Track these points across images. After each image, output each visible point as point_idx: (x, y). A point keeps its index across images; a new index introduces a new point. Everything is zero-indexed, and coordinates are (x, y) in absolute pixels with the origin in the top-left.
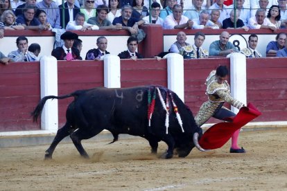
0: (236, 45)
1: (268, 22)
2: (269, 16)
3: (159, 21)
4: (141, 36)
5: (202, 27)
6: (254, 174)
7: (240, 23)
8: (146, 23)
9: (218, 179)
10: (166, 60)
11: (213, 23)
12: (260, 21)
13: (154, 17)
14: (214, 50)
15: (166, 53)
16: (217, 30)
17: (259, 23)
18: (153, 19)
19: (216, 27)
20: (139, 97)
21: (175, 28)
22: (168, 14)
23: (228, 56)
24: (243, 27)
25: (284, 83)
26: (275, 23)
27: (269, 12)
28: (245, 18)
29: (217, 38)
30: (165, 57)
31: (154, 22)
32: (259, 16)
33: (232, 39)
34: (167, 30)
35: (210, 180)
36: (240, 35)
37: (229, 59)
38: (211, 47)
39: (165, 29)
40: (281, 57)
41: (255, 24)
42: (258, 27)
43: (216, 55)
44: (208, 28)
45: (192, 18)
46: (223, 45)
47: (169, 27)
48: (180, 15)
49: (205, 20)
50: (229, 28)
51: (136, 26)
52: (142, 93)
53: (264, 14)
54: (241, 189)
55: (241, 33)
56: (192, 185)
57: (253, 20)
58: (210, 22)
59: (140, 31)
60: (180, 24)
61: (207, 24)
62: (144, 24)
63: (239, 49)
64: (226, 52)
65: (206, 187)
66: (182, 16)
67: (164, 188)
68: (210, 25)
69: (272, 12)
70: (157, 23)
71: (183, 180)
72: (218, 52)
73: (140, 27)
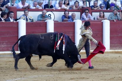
0: (50, 16)
1: (64, 6)
2: (64, 4)
3: (15, 5)
4: (7, 11)
5: (34, 8)
6: (56, 74)
7: (52, 7)
8: (9, 6)
9: (40, 76)
10: (18, 22)
11: (39, 6)
12: (60, 6)
13: (13, 3)
14: (39, 18)
15: (18, 19)
16: (41, 9)
17: (60, 7)
18: (12, 4)
19: (41, 8)
20: (52, 37)
21: (22, 8)
22: (19, 2)
23: (46, 21)
24: (53, 8)
25: (70, 33)
26: (67, 7)
27: (64, 2)
28: (54, 4)
29: (41, 13)
30: (18, 21)
31: (13, 5)
32: (60, 3)
33: (47, 14)
34: (19, 9)
35: (36, 76)
36: (51, 12)
37: (46, 22)
38: (38, 17)
39: (18, 8)
40: (70, 22)
41: (58, 7)
42: (60, 8)
43: (40, 20)
44: (37, 9)
45: (30, 4)
46: (44, 16)
47: (20, 8)
48: (25, 2)
49: (35, 5)
50: (46, 9)
51: (4, 7)
52: (53, 35)
53: (62, 2)
54: (50, 80)
55: (52, 11)
56: (29, 78)
57: (57, 5)
58: (38, 6)
59: (6, 9)
60: (24, 6)
61: (37, 7)
62: (8, 6)
63: (51, 18)
64: (45, 19)
65: (35, 79)
66: (26, 3)
67: (16, 79)
68: (38, 7)
69: (66, 2)
70: (14, 6)
71: (24, 76)
72: (41, 19)
73: (6, 7)
